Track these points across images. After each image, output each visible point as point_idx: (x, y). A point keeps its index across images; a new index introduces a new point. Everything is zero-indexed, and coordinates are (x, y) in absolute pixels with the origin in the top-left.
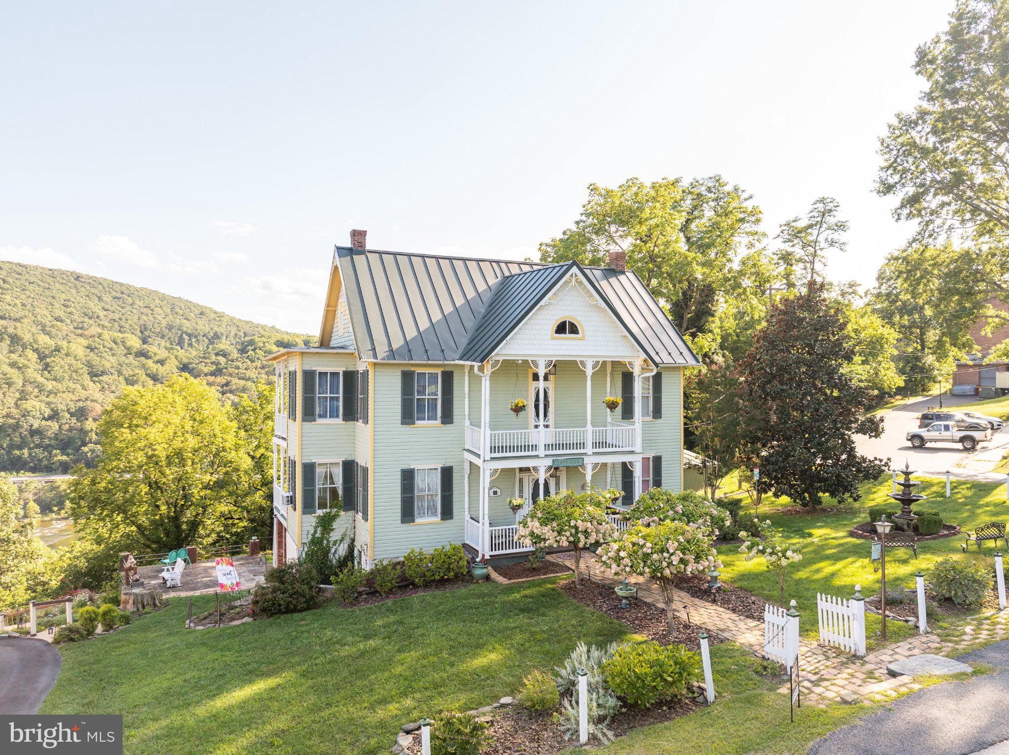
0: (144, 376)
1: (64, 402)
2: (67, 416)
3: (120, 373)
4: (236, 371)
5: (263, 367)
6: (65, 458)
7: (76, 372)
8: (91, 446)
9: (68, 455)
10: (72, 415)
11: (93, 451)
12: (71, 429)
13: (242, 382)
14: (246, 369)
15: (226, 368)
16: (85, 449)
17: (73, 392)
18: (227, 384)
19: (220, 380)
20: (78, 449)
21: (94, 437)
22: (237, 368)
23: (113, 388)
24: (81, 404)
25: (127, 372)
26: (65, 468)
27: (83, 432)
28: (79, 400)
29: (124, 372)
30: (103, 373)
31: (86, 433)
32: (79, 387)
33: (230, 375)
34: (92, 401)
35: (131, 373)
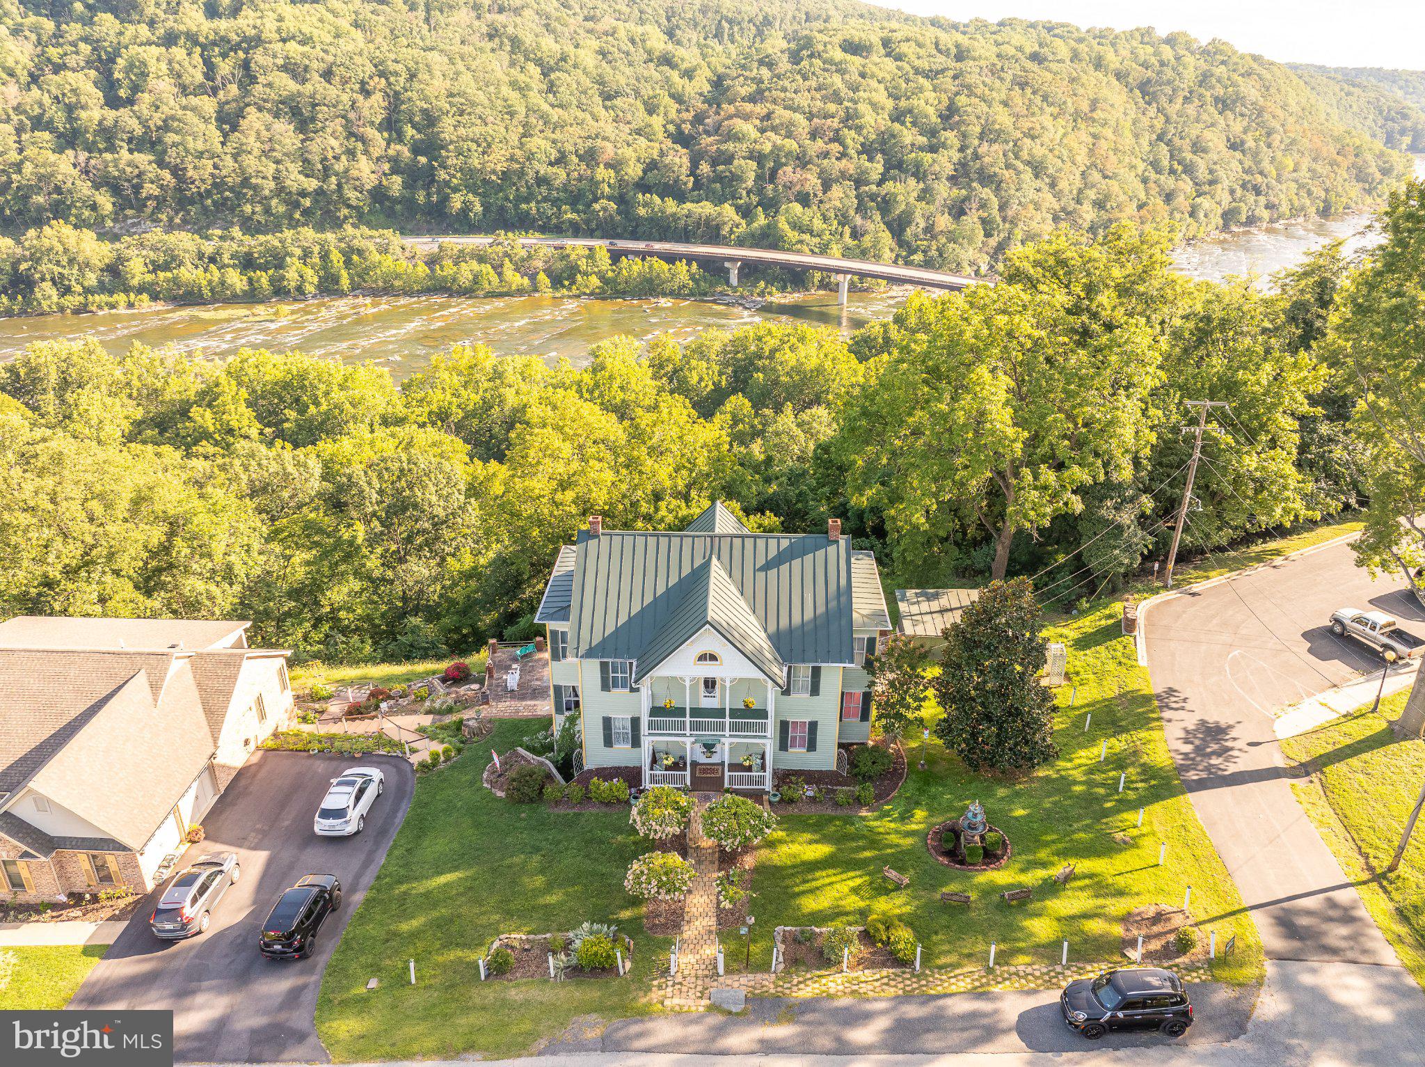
0: (667, 98)
1: (572, 139)
2: (575, 159)
3: (637, 93)
4: (783, 95)
5: (818, 89)
6: (574, 216)
7: (585, 92)
8: (604, 202)
9: (578, 212)
10: (581, 158)
11: (605, 209)
12: (580, 179)
13: (788, 113)
14: (795, 92)
15: (769, 90)
16: (597, 206)
17: (581, 123)
18: (768, 117)
19: (760, 109)
20: (589, 205)
21: (607, 189)
22: (784, 90)
23: (629, 117)
24: (589, 143)
25: (647, 91)
26: (576, 231)
27: (594, 183)
28: (589, 137)
29: (643, 92)
30: (618, 94)
31: (597, 184)
32: (588, 117)
33: (774, 102)
34: (604, 138)
35: (651, 93)
